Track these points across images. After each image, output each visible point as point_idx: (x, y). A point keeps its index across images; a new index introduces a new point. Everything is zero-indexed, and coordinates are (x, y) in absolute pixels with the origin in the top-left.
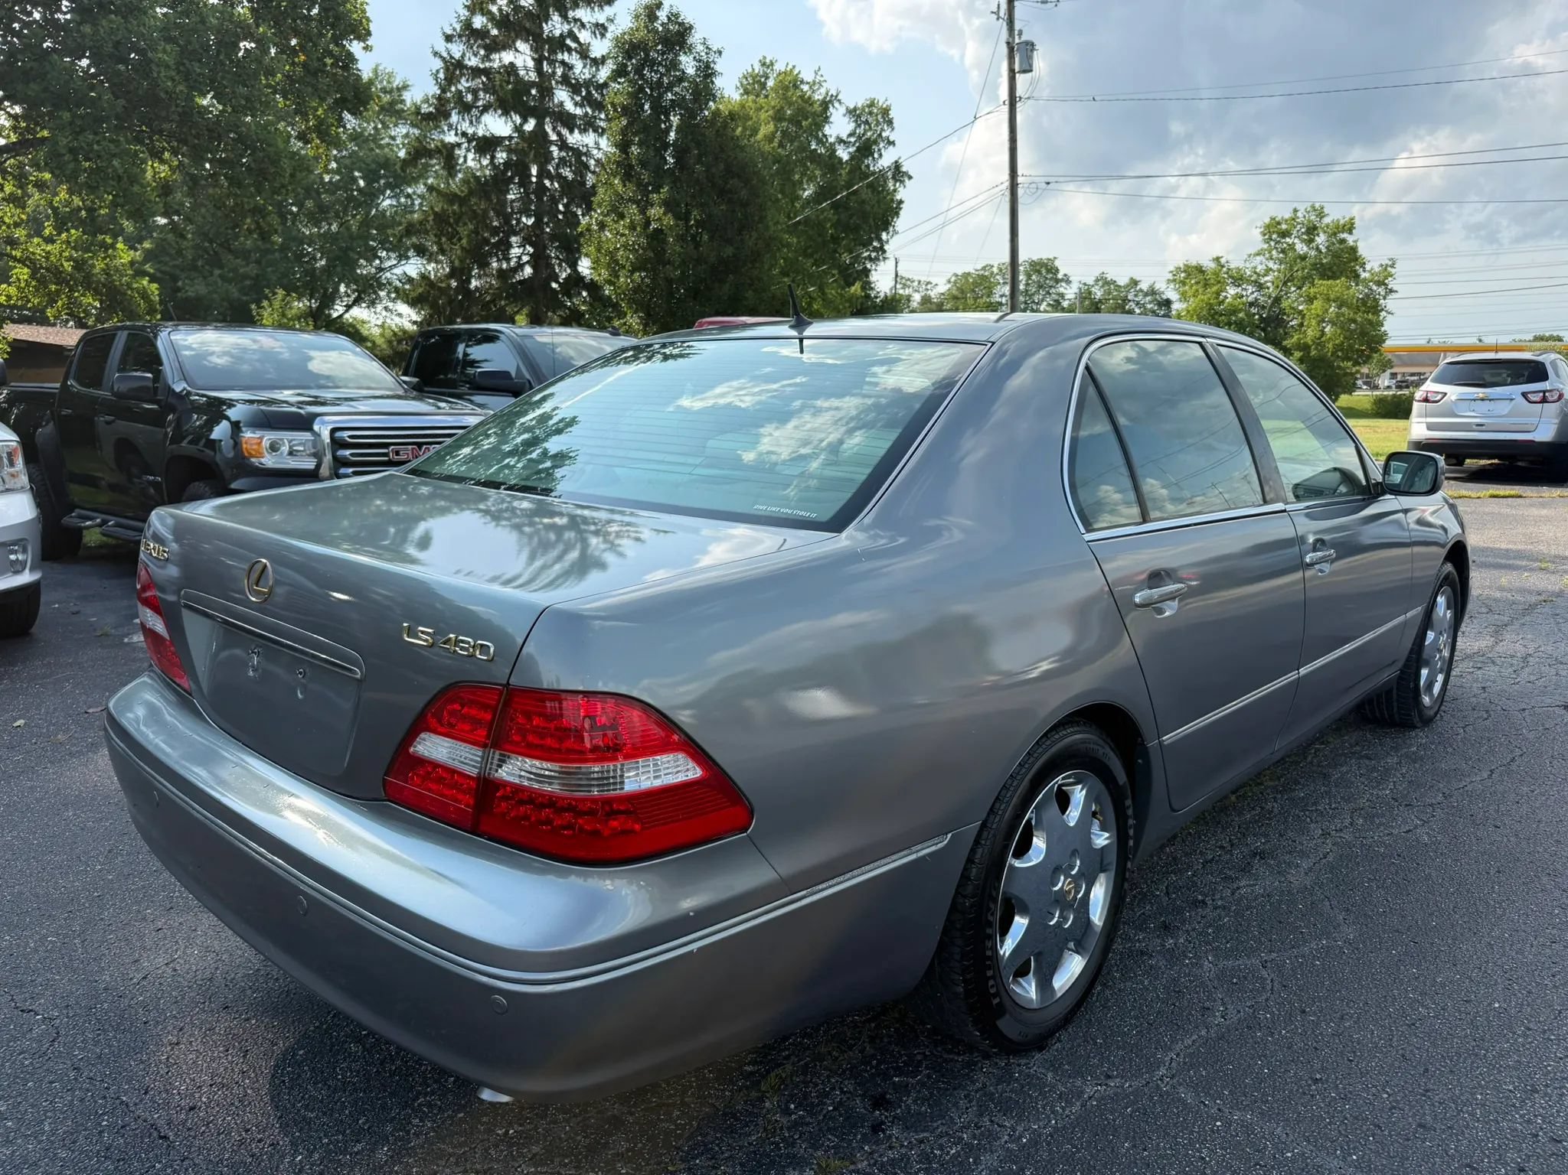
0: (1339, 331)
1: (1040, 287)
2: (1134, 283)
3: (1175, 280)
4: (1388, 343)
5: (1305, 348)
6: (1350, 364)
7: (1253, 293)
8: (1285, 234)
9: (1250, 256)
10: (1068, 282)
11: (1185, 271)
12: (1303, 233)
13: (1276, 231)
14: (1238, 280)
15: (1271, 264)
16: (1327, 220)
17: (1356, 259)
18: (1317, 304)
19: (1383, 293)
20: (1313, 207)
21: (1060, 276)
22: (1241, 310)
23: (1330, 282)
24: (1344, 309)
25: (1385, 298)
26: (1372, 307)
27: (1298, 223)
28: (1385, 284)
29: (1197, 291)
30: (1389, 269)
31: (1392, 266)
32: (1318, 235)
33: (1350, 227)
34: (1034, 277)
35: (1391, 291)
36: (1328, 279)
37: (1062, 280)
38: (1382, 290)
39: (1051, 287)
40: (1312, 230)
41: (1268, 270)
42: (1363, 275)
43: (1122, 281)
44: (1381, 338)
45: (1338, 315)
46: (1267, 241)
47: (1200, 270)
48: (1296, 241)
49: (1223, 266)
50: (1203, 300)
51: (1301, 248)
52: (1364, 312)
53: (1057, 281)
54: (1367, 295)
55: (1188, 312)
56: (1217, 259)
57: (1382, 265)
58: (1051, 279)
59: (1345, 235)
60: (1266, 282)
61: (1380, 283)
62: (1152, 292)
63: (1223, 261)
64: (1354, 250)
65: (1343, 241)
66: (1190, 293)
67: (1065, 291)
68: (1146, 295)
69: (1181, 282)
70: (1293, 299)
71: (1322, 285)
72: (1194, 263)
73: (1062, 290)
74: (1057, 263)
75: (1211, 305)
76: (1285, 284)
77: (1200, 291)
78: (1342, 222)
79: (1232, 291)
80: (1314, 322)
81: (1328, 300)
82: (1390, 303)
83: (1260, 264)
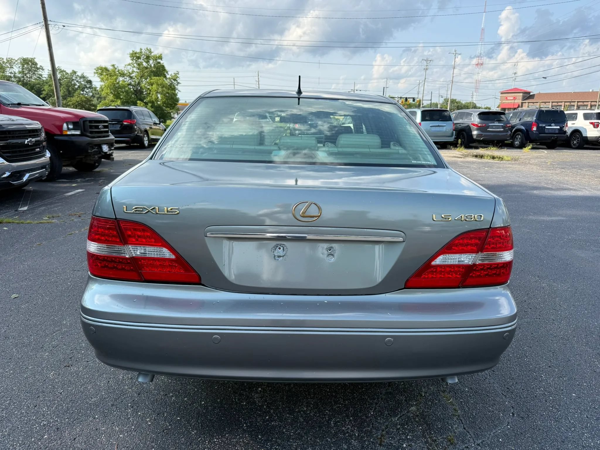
0: (164, 97)
1: (30, 70)
2: (75, 72)
3: (97, 73)
4: (180, 102)
5: (152, 102)
6: (169, 109)
7: (129, 80)
8: (139, 58)
9: (126, 65)
10: (43, 69)
11: (101, 70)
12: (145, 59)
13: (135, 56)
14: (123, 75)
15: (135, 69)
16: (152, 54)
17: (165, 70)
18: (154, 86)
19: (176, 83)
20: (147, 48)
21: (38, 66)
22: (126, 87)
23: (157, 78)
24: (164, 89)
25: (177, 85)
26: (172, 88)
27: (143, 54)
28: (177, 80)
29: (108, 78)
30: (177, 75)
31: (178, 74)
32: (150, 59)
33: (160, 57)
34: (25, 66)
35: (179, 83)
36: (157, 76)
37: (39, 69)
38: (175, 82)
39: (35, 71)
40: (148, 58)
41: (133, 71)
42: (168, 76)
43: (69, 71)
44: (177, 100)
45: (163, 91)
46: (132, 60)
47: (106, 69)
48: (143, 61)
49: (116, 69)
50: (111, 82)
51: (145, 64)
52: (171, 90)
53: (38, 69)
54: (171, 84)
55: (105, 86)
56: (113, 66)
57: (174, 73)
58: (34, 67)
59: (159, 61)
60: (133, 76)
61: (175, 80)
62: (83, 77)
63: (116, 66)
64: (163, 67)
65: (159, 63)
66: (105, 79)
67: (42, 73)
68: (81, 78)
69: (100, 74)
70: (144, 83)
71: (155, 79)
72: (104, 67)
73: (40, 73)
74: (36, 60)
75: (114, 84)
76: (141, 77)
77: (109, 78)
78: (157, 56)
79: (121, 79)
80: (154, 93)
81: (158, 85)
82: (179, 87)
83: (130, 69)
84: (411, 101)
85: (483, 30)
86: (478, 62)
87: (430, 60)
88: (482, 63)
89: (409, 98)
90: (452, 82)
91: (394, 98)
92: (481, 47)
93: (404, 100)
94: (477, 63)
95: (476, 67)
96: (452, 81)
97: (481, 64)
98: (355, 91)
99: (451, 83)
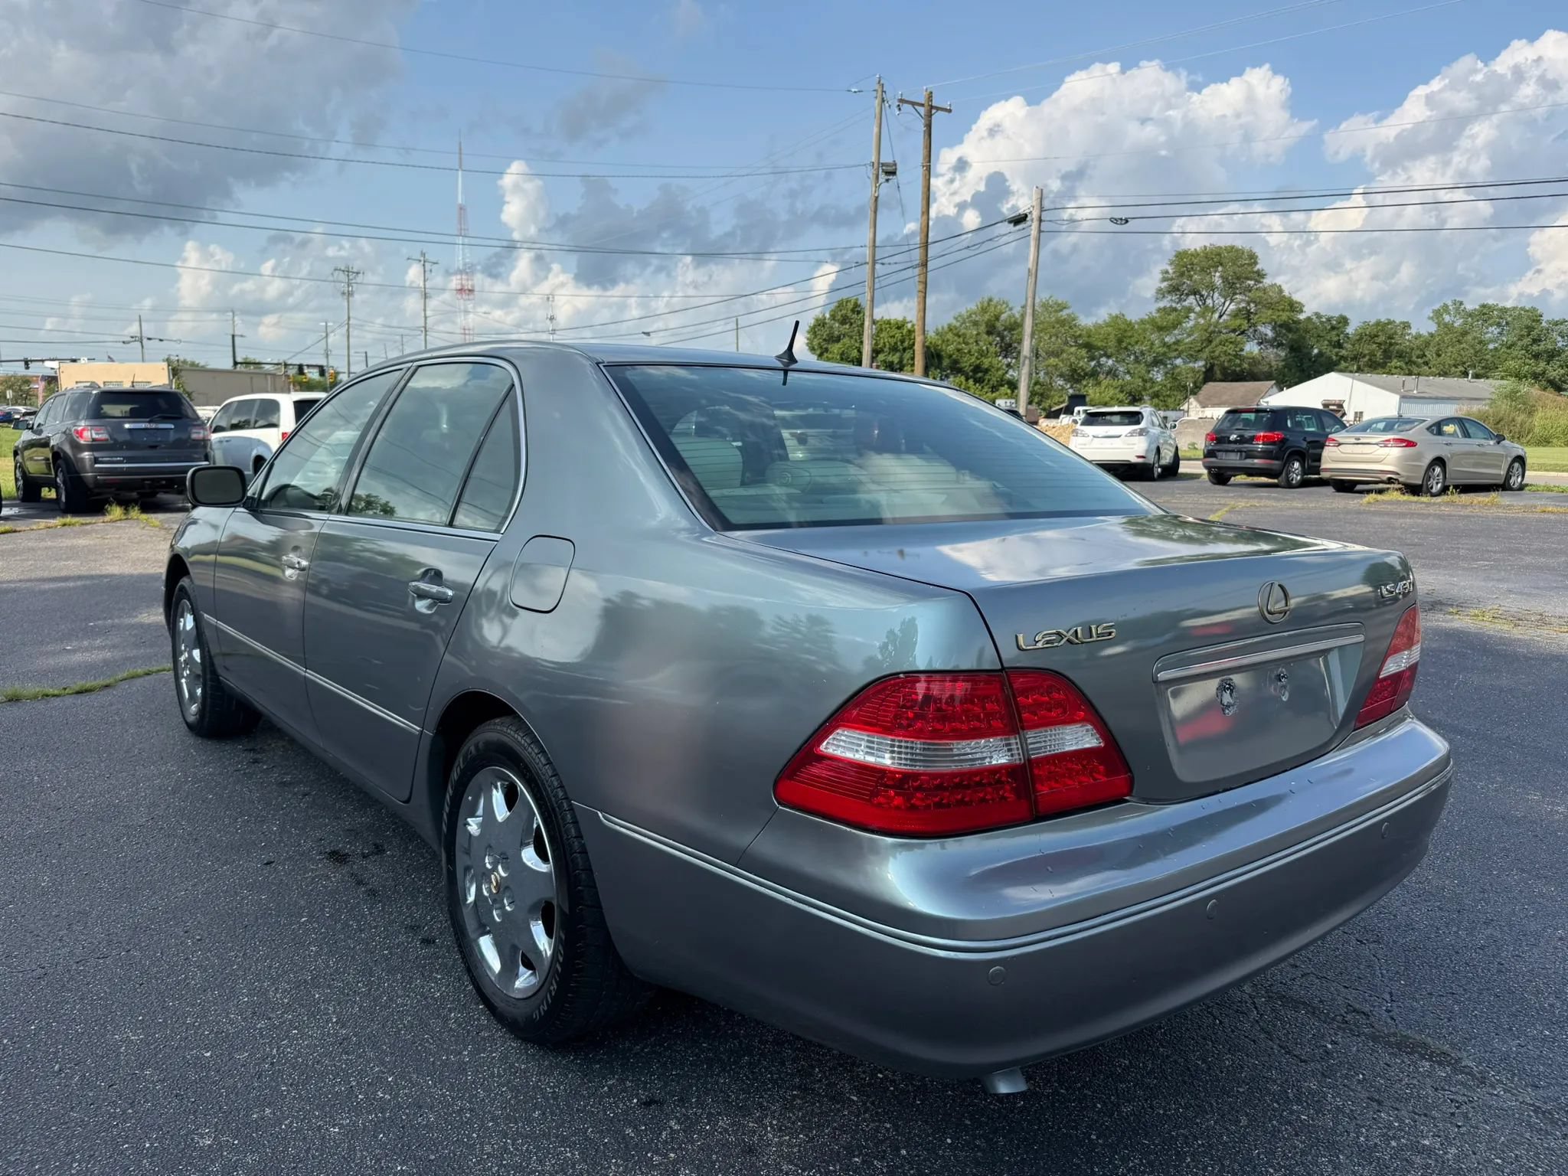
84: (313, 375)
85: (461, 208)
86: (462, 285)
87: (355, 270)
88: (470, 288)
89: (308, 366)
90: (426, 331)
91: (259, 363)
92: (463, 249)
93: (292, 372)
94: (459, 287)
95: (459, 296)
96: (425, 328)
97: (470, 290)
98: (145, 341)
99: (423, 334)
